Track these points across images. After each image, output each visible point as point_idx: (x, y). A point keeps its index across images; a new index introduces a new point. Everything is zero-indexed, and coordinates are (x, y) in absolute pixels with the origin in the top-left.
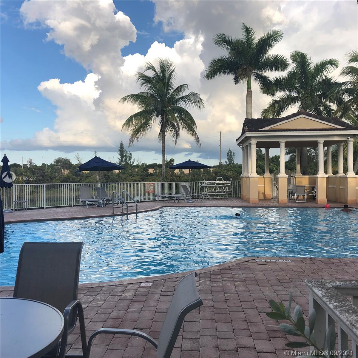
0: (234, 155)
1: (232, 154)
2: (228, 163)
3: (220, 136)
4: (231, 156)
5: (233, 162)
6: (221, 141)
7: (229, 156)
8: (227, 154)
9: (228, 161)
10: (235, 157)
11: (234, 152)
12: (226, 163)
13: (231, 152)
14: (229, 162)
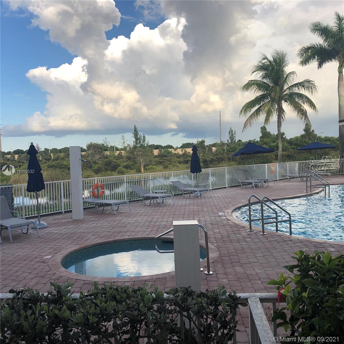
0: (235, 134)
1: (233, 132)
2: (230, 142)
3: (220, 115)
4: (232, 135)
5: (234, 140)
6: (221, 120)
7: (230, 135)
8: (228, 133)
9: (229, 140)
10: (236, 135)
11: (235, 131)
12: (228, 141)
13: (232, 131)
14: (231, 140)
